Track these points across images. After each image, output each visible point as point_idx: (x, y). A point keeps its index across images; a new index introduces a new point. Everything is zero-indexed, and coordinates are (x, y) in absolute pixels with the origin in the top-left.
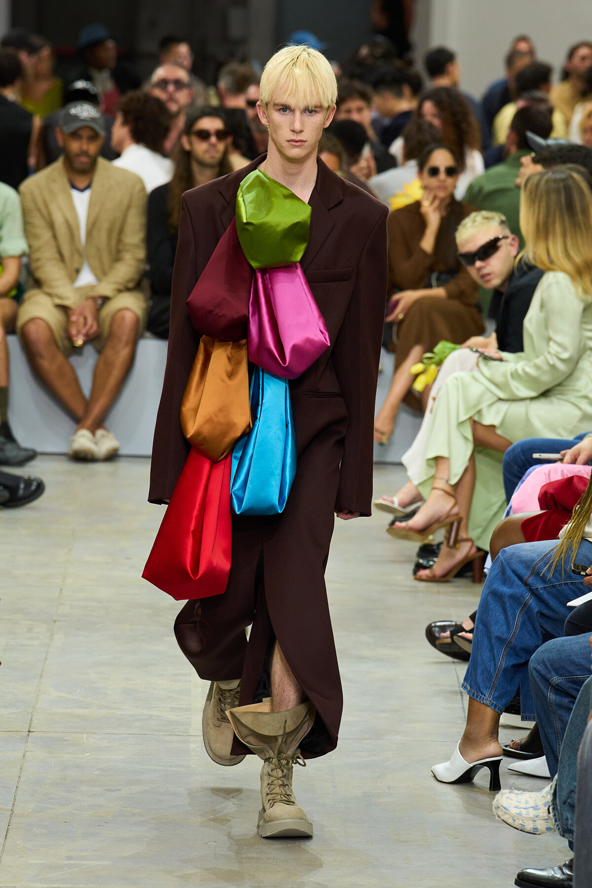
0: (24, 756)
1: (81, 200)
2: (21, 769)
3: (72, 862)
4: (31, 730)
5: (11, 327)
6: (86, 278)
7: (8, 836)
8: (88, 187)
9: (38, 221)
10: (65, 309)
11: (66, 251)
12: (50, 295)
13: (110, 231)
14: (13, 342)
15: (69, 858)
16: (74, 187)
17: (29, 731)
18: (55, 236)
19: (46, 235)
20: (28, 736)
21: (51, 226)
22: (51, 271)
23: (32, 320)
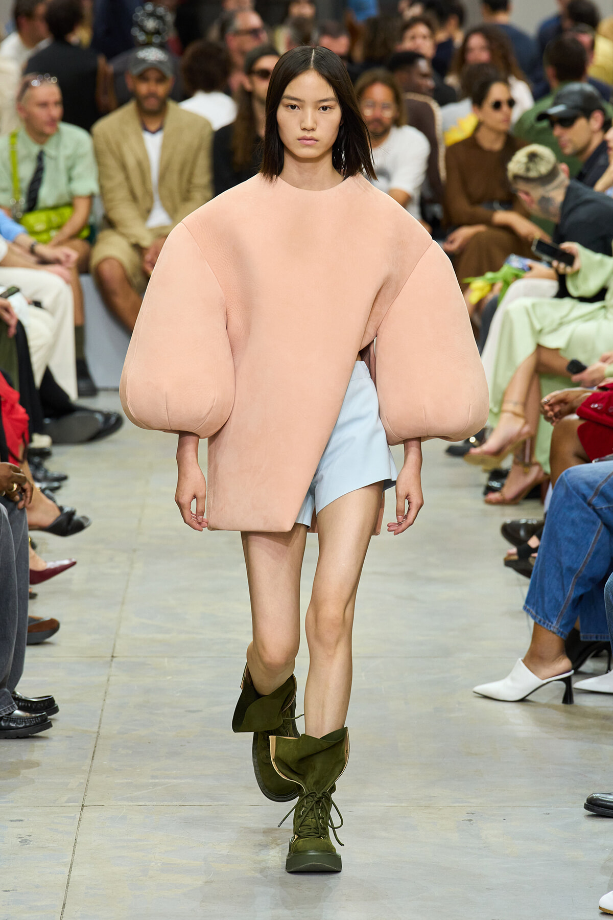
0: (108, 680)
1: (153, 143)
2: (106, 693)
3: (157, 781)
4: (115, 655)
5: (84, 267)
6: (159, 217)
7: (95, 756)
8: (160, 129)
9: (111, 162)
10: (138, 248)
11: (139, 191)
12: (123, 235)
13: (181, 172)
14: (87, 282)
15: (153, 777)
16: (146, 129)
17: (113, 657)
18: (127, 178)
19: (119, 177)
20: (112, 660)
21: (124, 167)
22: (124, 212)
23: (106, 259)
